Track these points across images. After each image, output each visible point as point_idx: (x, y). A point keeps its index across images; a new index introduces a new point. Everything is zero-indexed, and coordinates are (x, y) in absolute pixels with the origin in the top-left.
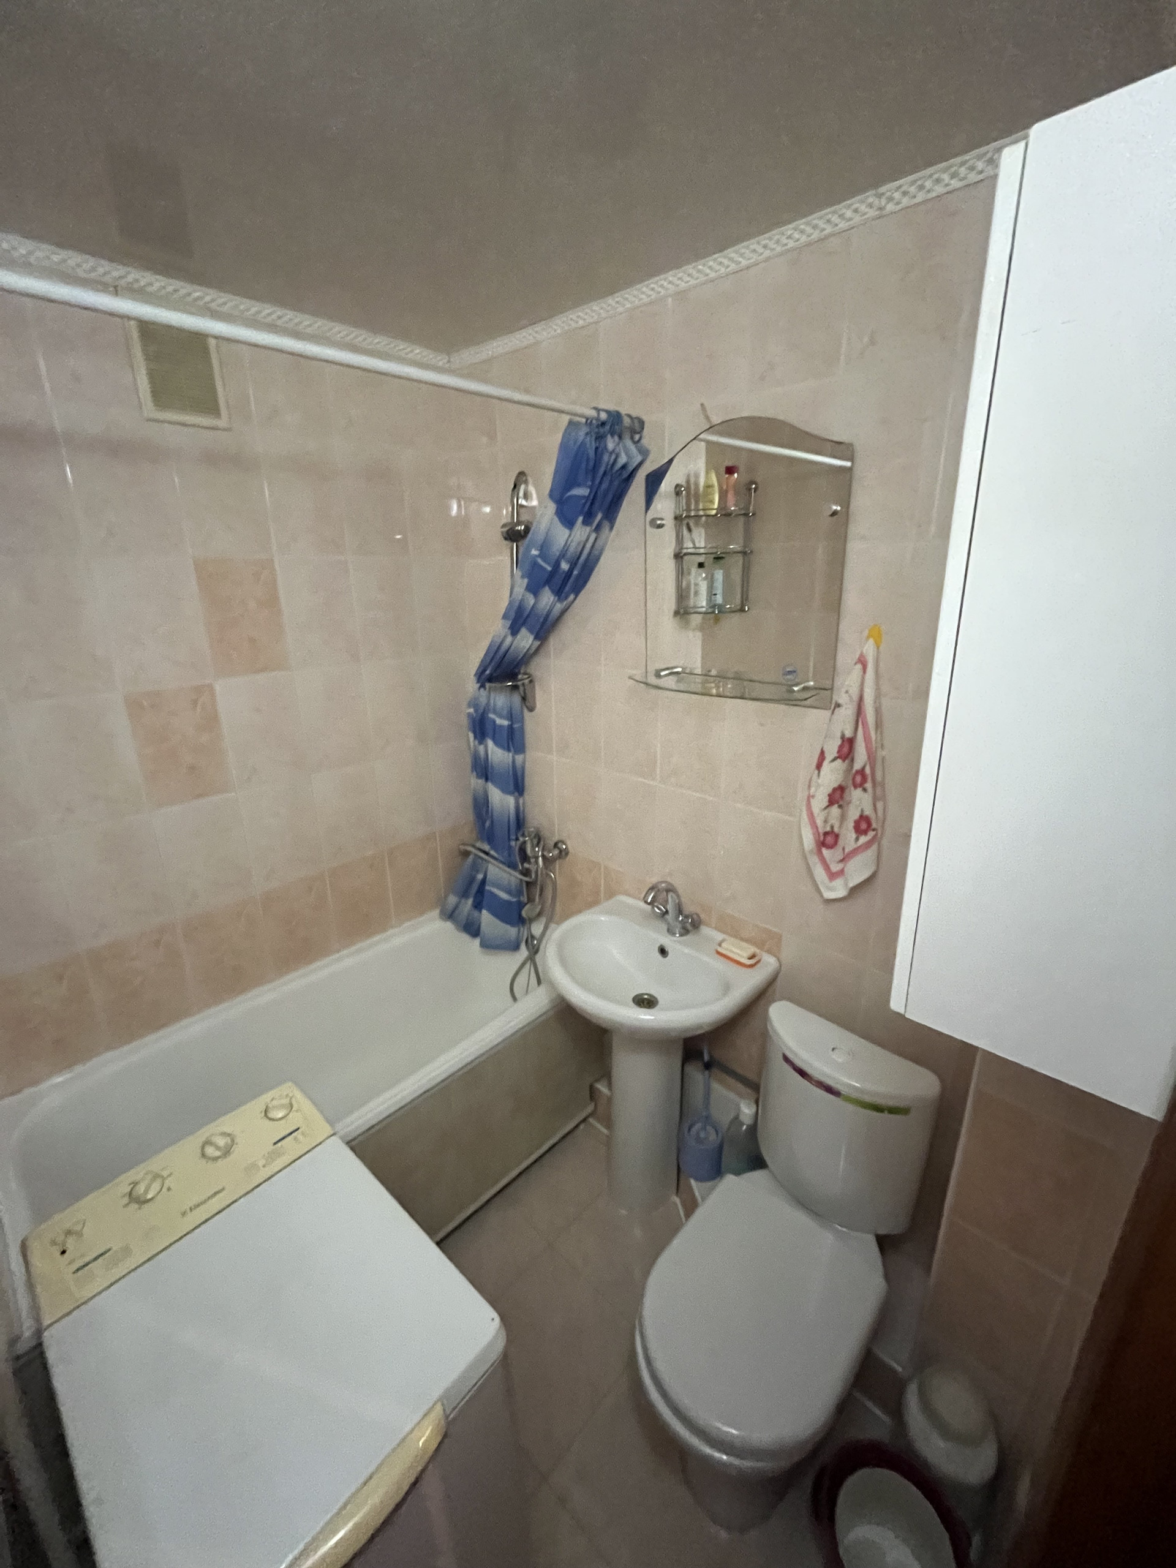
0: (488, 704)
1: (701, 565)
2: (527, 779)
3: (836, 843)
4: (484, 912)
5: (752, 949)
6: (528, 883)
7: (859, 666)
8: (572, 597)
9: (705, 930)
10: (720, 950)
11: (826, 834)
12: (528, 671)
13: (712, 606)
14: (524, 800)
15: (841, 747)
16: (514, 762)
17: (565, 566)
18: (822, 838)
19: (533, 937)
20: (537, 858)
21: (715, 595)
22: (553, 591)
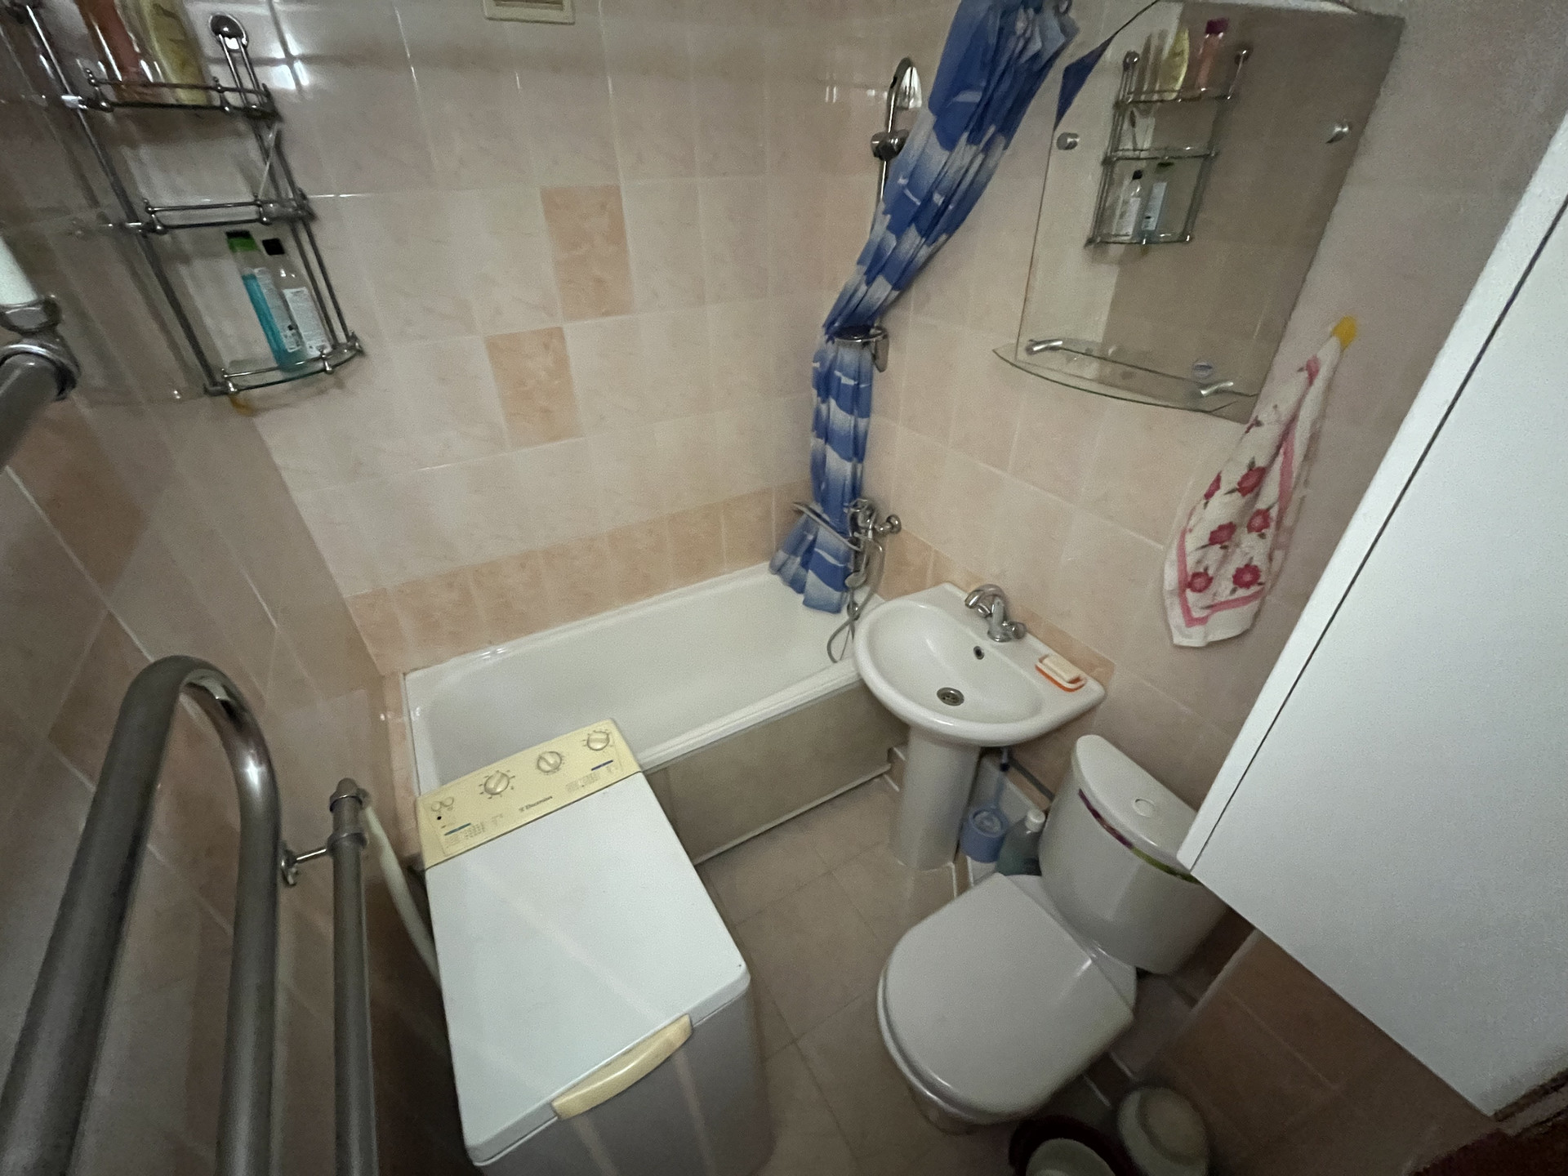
0: (835, 357)
1: (1137, 175)
2: (868, 445)
3: (1206, 587)
4: (810, 571)
5: (1075, 672)
6: (856, 552)
7: (1305, 374)
8: (944, 237)
9: (1030, 639)
10: (1040, 665)
11: (1196, 575)
12: (884, 326)
13: (1140, 233)
14: (863, 467)
15: (1245, 477)
16: (856, 426)
17: (938, 199)
18: (1189, 579)
19: (855, 604)
20: (867, 529)
21: (1149, 218)
22: (919, 231)
